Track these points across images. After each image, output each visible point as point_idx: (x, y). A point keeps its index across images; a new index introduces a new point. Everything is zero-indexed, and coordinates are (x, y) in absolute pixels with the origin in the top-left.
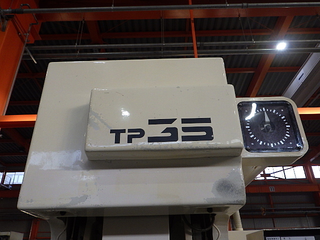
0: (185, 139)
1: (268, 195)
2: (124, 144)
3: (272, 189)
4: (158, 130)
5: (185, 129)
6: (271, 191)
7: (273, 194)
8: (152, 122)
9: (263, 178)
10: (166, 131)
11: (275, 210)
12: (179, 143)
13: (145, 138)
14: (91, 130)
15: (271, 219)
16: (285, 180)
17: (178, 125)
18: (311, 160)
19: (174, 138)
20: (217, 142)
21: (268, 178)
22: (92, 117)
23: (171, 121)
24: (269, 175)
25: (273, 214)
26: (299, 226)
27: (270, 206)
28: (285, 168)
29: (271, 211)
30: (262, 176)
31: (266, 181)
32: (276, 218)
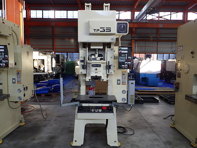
0: (106, 31)
1: (158, 29)
2: (96, 32)
3: (161, 26)
4: (102, 30)
5: (106, 30)
6: (160, 27)
7: (161, 28)
8: (101, 28)
9: (157, 19)
10: (103, 30)
11: (160, 37)
12: (105, 32)
13: (100, 31)
14: (90, 29)
15: (157, 42)
16: (170, 21)
17: (105, 29)
18: (189, 8)
19: (104, 31)
20: (112, 32)
21: (160, 19)
22: (90, 26)
23: (104, 28)
24: (161, 17)
25: (158, 40)
26: (170, 46)
27: (157, 35)
28: (172, 13)
29: (157, 37)
30: (157, 17)
31: (158, 21)
32: (159, 41)
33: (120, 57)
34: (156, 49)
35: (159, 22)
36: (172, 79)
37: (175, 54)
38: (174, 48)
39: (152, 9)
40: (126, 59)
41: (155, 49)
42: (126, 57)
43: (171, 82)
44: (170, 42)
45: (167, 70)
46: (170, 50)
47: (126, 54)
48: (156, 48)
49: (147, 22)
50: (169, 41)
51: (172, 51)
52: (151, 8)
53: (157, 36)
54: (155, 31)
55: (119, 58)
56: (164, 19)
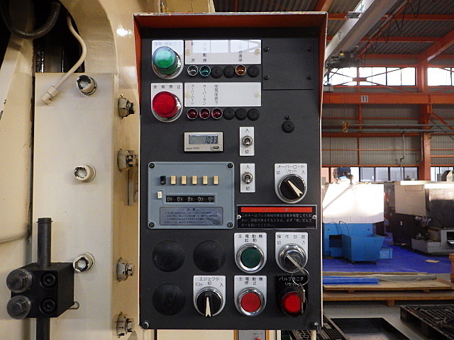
1: (358, 107)
3: (364, 100)
6: (362, 101)
7: (364, 105)
9: (355, 84)
11: (364, 127)
15: (356, 139)
16: (386, 87)
18: (430, 58)
21: (362, 83)
24: (364, 79)
25: (359, 132)
26: (390, 148)
27: (357, 121)
28: (389, 69)
29: (358, 127)
30: (354, 80)
31: (358, 87)
32: (362, 136)
33: (160, 168)
34: (356, 156)
35: (358, 90)
36: (415, 238)
37: (404, 167)
38: (400, 152)
39: (342, 54)
40: (249, 188)
41: (353, 157)
42: (248, 169)
43: (414, 247)
44: (388, 138)
45: (396, 212)
46: (389, 158)
47: (247, 132)
48: (356, 152)
49: (332, 90)
50: (387, 136)
51: (396, 160)
52: (341, 52)
53: (356, 123)
54: (350, 112)
55: (153, 175)
56: (370, 84)
